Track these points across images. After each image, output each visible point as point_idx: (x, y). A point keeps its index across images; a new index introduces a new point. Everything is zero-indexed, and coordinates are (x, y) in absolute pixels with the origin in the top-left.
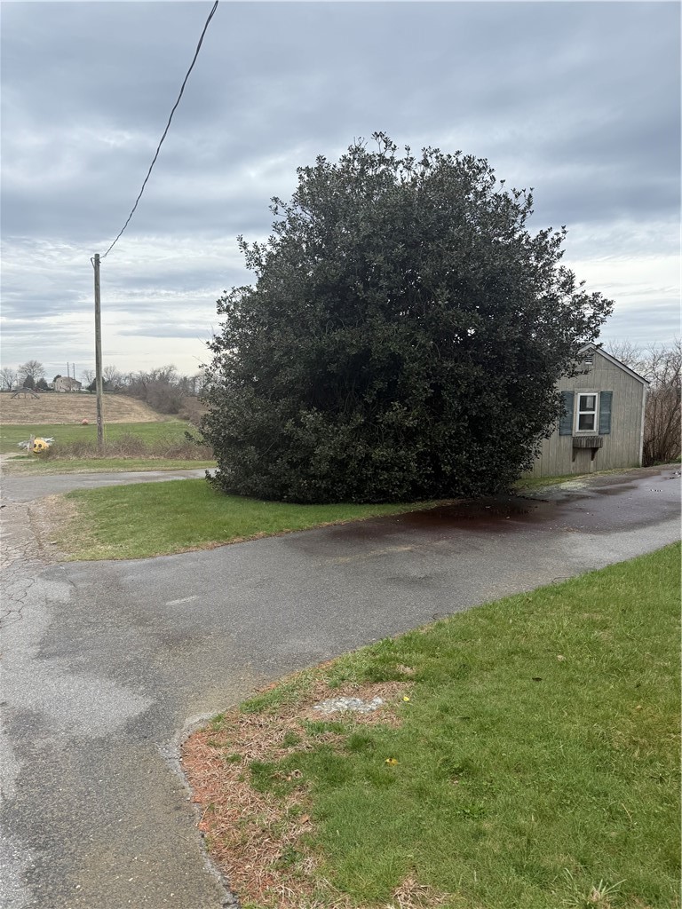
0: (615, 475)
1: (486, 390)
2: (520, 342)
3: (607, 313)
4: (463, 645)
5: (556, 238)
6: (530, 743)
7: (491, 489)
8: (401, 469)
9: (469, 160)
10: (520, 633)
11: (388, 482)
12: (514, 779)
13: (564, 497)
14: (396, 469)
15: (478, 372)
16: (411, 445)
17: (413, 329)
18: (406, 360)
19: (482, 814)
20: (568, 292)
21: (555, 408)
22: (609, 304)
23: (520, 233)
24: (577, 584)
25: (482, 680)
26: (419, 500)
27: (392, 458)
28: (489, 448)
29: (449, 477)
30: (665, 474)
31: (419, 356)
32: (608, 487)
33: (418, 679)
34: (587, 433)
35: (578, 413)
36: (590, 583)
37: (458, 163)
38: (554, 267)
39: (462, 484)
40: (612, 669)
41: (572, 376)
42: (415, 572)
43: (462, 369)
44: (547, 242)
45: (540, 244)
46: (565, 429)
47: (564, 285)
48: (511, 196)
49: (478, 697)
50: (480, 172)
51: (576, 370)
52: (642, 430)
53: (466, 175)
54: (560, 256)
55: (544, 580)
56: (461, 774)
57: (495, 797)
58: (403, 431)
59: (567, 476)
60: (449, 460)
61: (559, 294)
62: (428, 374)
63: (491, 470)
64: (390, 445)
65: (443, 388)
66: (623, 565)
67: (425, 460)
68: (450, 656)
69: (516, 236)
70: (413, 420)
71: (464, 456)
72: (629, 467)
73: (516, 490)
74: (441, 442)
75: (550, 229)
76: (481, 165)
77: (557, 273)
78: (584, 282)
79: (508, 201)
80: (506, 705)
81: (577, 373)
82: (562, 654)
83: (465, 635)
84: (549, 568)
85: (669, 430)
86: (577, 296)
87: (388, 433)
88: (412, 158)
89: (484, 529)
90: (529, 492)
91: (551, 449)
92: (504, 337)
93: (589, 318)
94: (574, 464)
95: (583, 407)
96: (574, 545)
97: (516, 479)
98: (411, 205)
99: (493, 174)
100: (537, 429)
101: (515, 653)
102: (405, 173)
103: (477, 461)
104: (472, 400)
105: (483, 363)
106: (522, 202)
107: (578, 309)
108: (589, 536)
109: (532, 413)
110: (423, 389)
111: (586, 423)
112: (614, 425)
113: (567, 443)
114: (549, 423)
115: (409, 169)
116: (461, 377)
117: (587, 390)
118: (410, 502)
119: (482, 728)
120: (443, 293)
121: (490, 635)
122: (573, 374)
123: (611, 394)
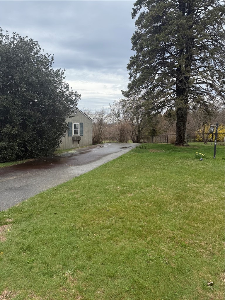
0: (85, 148)
1: (42, 121)
2: (53, 105)
3: (79, 98)
4: (31, 207)
5: (62, 72)
6: (51, 234)
7: (46, 154)
8: (12, 149)
9: (31, 40)
10: (51, 200)
11: (7, 154)
12: (45, 247)
13: (70, 156)
14: (10, 149)
15: (38, 115)
16: (15, 140)
17: (13, 98)
18: (11, 109)
19: (33, 261)
20: (67, 90)
21: (66, 127)
22: (80, 95)
23: (50, 69)
24: (71, 182)
25: (37, 218)
26: (20, 160)
27: (7, 145)
28: (44, 141)
29: (30, 151)
30: (98, 147)
31: (16, 108)
32: (83, 152)
33: (14, 222)
34: (76, 135)
35: (73, 129)
36: (75, 181)
37: (27, 41)
38: (62, 82)
39: (36, 153)
40: (78, 206)
41: (70, 118)
42: (16, 185)
43: (33, 113)
44: (60, 73)
45: (57, 73)
46: (70, 134)
47: (65, 88)
48: (47, 56)
49: (35, 223)
50: (35, 45)
51: (71, 116)
52: (92, 134)
53: (30, 46)
54: (64, 78)
55: (61, 182)
56: (27, 250)
57: (38, 254)
58: (12, 135)
59: (71, 149)
60: (30, 146)
61: (64, 91)
62: (20, 114)
63: (45, 148)
64: (7, 140)
65: (26, 120)
66: (84, 174)
67: (21, 146)
68: (26, 212)
69: (49, 70)
70: (15, 131)
71: (36, 144)
72: (89, 145)
73: (55, 154)
74: (26, 139)
75: (60, 69)
76: (35, 43)
77: (63, 84)
78: (72, 88)
79: (46, 57)
80: (44, 224)
81: (71, 117)
82: (64, 204)
83: (33, 204)
84: (63, 178)
85: (99, 135)
86: (70, 92)
87: (5, 136)
88: (9, 35)
89: (43, 168)
90: (59, 155)
91: (65, 141)
92: (47, 103)
93: (74, 99)
94: (73, 145)
95: (75, 127)
96: (71, 170)
97: (54, 151)
98: (9, 53)
99: (40, 47)
100: (61, 134)
101: (49, 207)
102: (6, 40)
103: (40, 145)
104: (37, 124)
105: (40, 112)
106: (50, 58)
107: (71, 96)
108: (76, 167)
109: (59, 129)
110: (18, 120)
111: (76, 132)
112: (84, 133)
113: (71, 138)
114: (64, 132)
115: (8, 39)
116: (32, 116)
117: (76, 122)
118: (16, 161)
119: (36, 233)
120: (24, 86)
121: (41, 202)
122: (70, 117)
123: (83, 123)
